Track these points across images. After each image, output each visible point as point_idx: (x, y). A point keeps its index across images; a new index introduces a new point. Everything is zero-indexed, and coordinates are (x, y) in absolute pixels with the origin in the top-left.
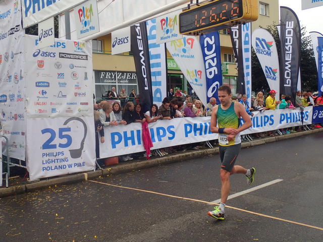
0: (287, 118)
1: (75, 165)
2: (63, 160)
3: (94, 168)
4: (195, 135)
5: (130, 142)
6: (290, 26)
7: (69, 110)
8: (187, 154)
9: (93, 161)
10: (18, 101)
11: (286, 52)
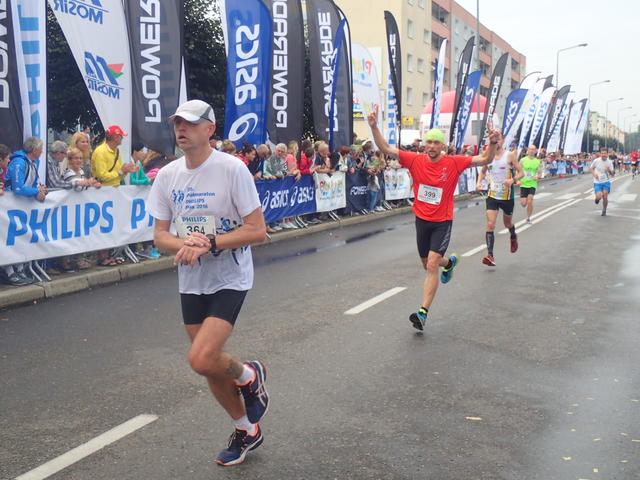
11: (143, 19)
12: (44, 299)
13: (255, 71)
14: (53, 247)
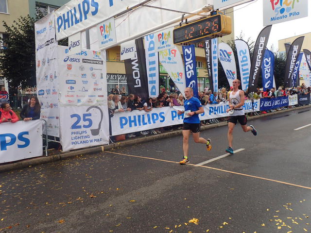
1: (95, 140)
2: (86, 137)
3: (108, 143)
4: (179, 119)
5: (133, 124)
7: (90, 101)
8: (173, 132)
9: (108, 138)
10: (53, 94)
12: (218, 127)
13: (270, 69)
14: (220, 115)
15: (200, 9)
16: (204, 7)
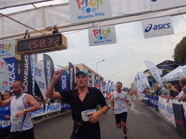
0: (50, 108)
6: (48, 63)
11: (48, 75)
14: (35, 116)
15: (44, 28)
16: (47, 27)
